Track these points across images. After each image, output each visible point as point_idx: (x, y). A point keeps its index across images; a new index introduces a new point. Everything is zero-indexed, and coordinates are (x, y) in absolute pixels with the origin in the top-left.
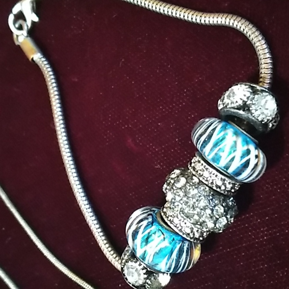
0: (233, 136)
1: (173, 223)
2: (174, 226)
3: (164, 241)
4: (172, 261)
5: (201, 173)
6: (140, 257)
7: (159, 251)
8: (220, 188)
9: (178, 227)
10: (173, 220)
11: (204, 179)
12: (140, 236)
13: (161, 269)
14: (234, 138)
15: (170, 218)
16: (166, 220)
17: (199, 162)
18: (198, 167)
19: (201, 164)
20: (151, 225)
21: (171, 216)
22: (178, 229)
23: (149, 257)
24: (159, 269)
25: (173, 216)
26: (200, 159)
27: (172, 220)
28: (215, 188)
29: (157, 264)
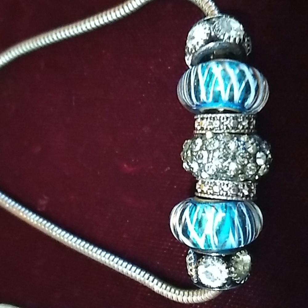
0: (218, 66)
1: (215, 194)
2: (218, 195)
3: (218, 213)
4: (237, 230)
5: (211, 127)
6: (205, 246)
7: (219, 227)
8: (238, 129)
9: (223, 194)
10: (213, 191)
11: (217, 130)
12: (191, 228)
13: (232, 246)
14: (221, 67)
15: (209, 192)
16: (206, 196)
17: (202, 119)
18: (205, 124)
19: (205, 120)
20: (194, 208)
21: (209, 189)
22: (224, 196)
23: (213, 239)
24: (230, 248)
25: (211, 188)
26: (202, 116)
27: (212, 193)
28: (233, 131)
29: (226, 242)
